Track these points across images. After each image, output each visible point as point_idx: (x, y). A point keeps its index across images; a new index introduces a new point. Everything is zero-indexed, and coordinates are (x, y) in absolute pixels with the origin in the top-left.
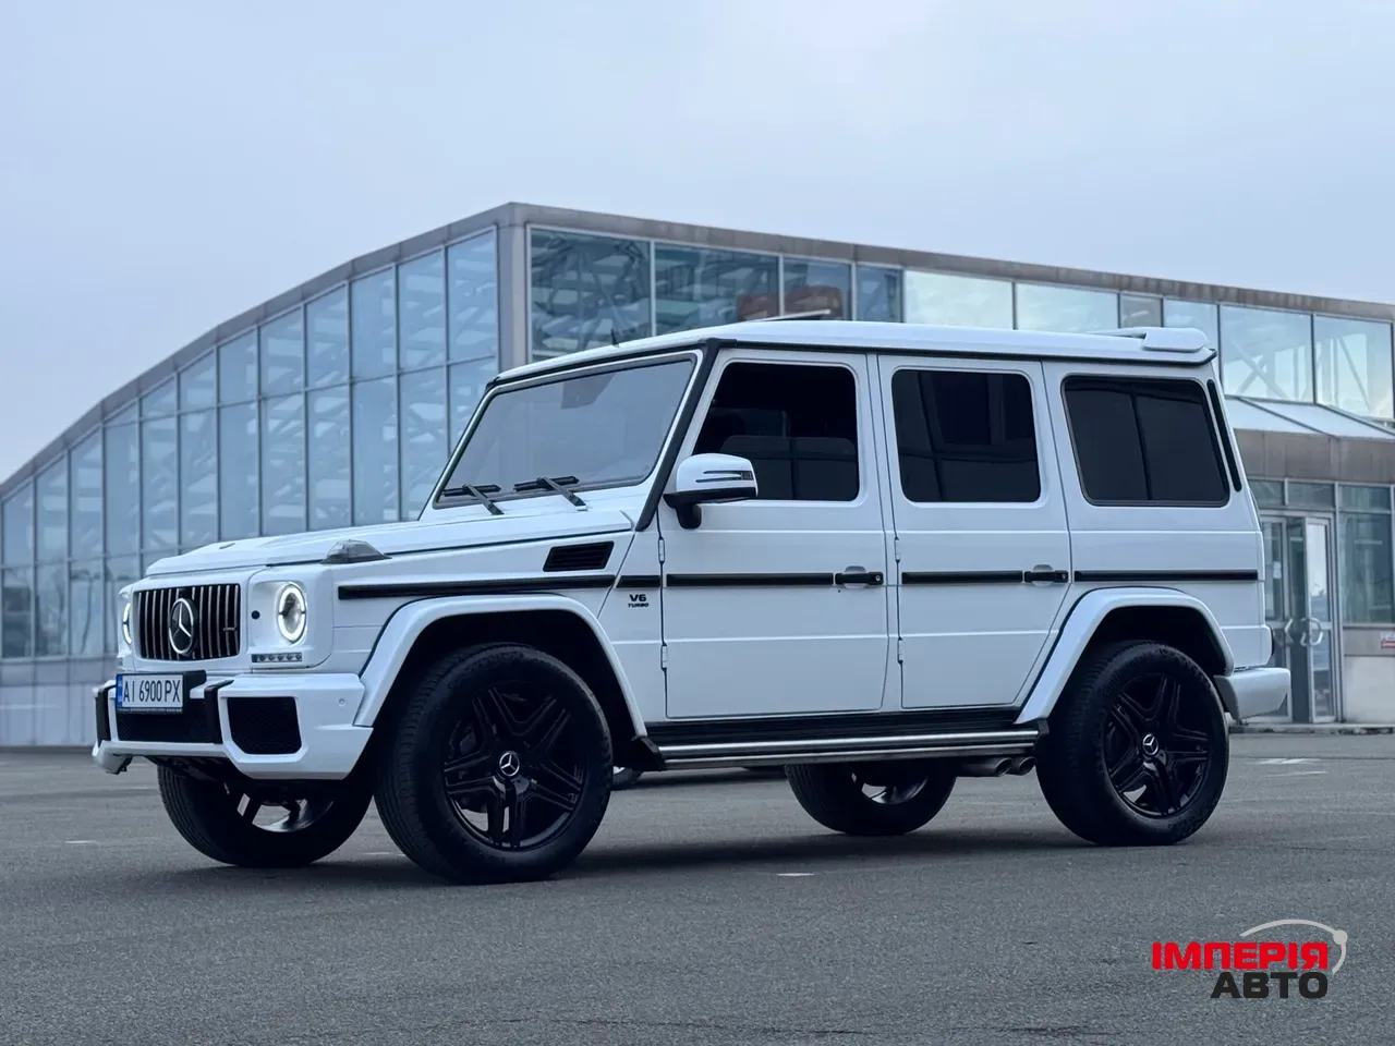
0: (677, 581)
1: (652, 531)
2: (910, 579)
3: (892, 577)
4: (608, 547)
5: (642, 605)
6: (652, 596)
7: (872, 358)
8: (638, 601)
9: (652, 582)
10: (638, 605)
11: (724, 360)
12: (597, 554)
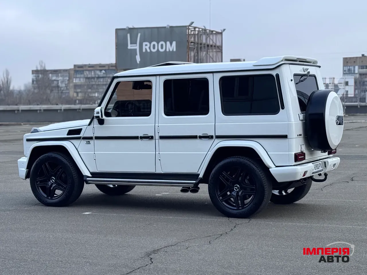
0: (97, 138)
1: (92, 126)
2: (162, 138)
3: (157, 137)
4: (81, 130)
5: (89, 144)
6: (92, 142)
7: (158, 77)
8: (88, 143)
9: (91, 138)
10: (88, 144)
11: (115, 81)
12: (78, 131)
